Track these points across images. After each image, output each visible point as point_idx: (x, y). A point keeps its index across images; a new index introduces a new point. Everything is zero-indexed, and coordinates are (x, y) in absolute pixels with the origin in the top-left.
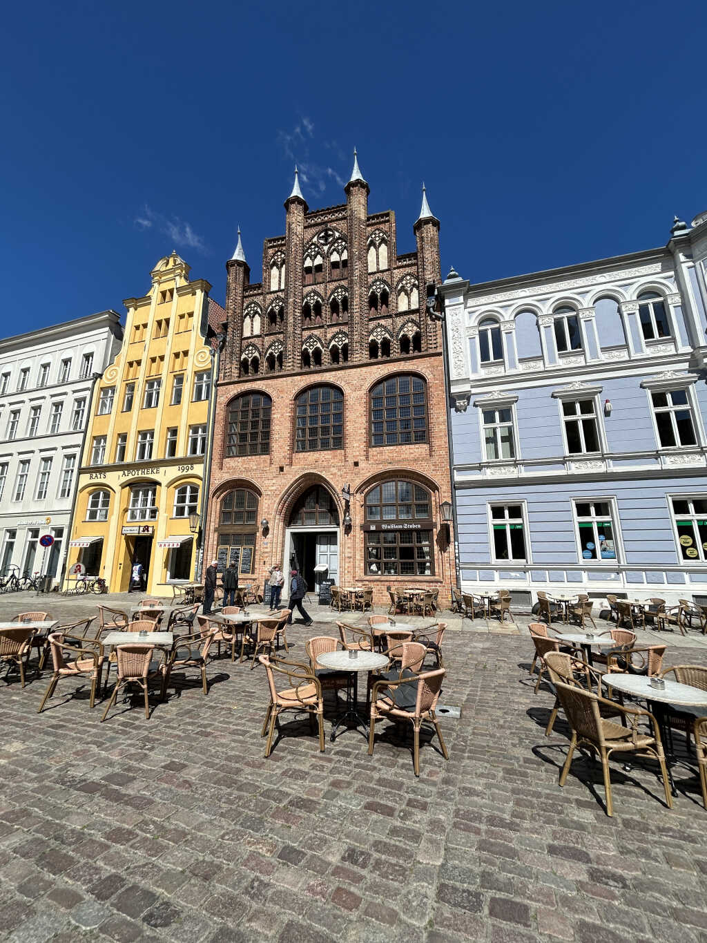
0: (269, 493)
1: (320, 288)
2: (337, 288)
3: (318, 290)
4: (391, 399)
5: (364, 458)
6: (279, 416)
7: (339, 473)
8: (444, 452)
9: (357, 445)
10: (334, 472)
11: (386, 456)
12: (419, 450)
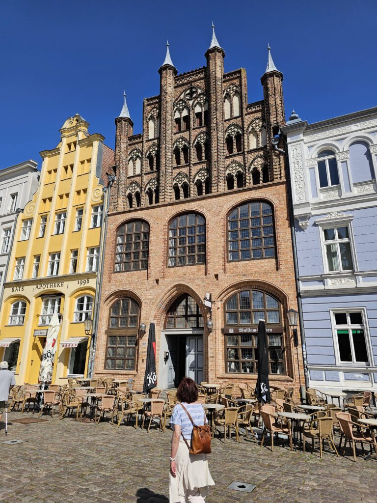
0: (147, 301)
1: (187, 135)
2: (200, 134)
3: (185, 136)
4: (245, 222)
5: (222, 271)
6: (155, 238)
7: (203, 285)
8: (290, 266)
9: (217, 260)
10: (198, 283)
11: (241, 269)
12: (269, 264)
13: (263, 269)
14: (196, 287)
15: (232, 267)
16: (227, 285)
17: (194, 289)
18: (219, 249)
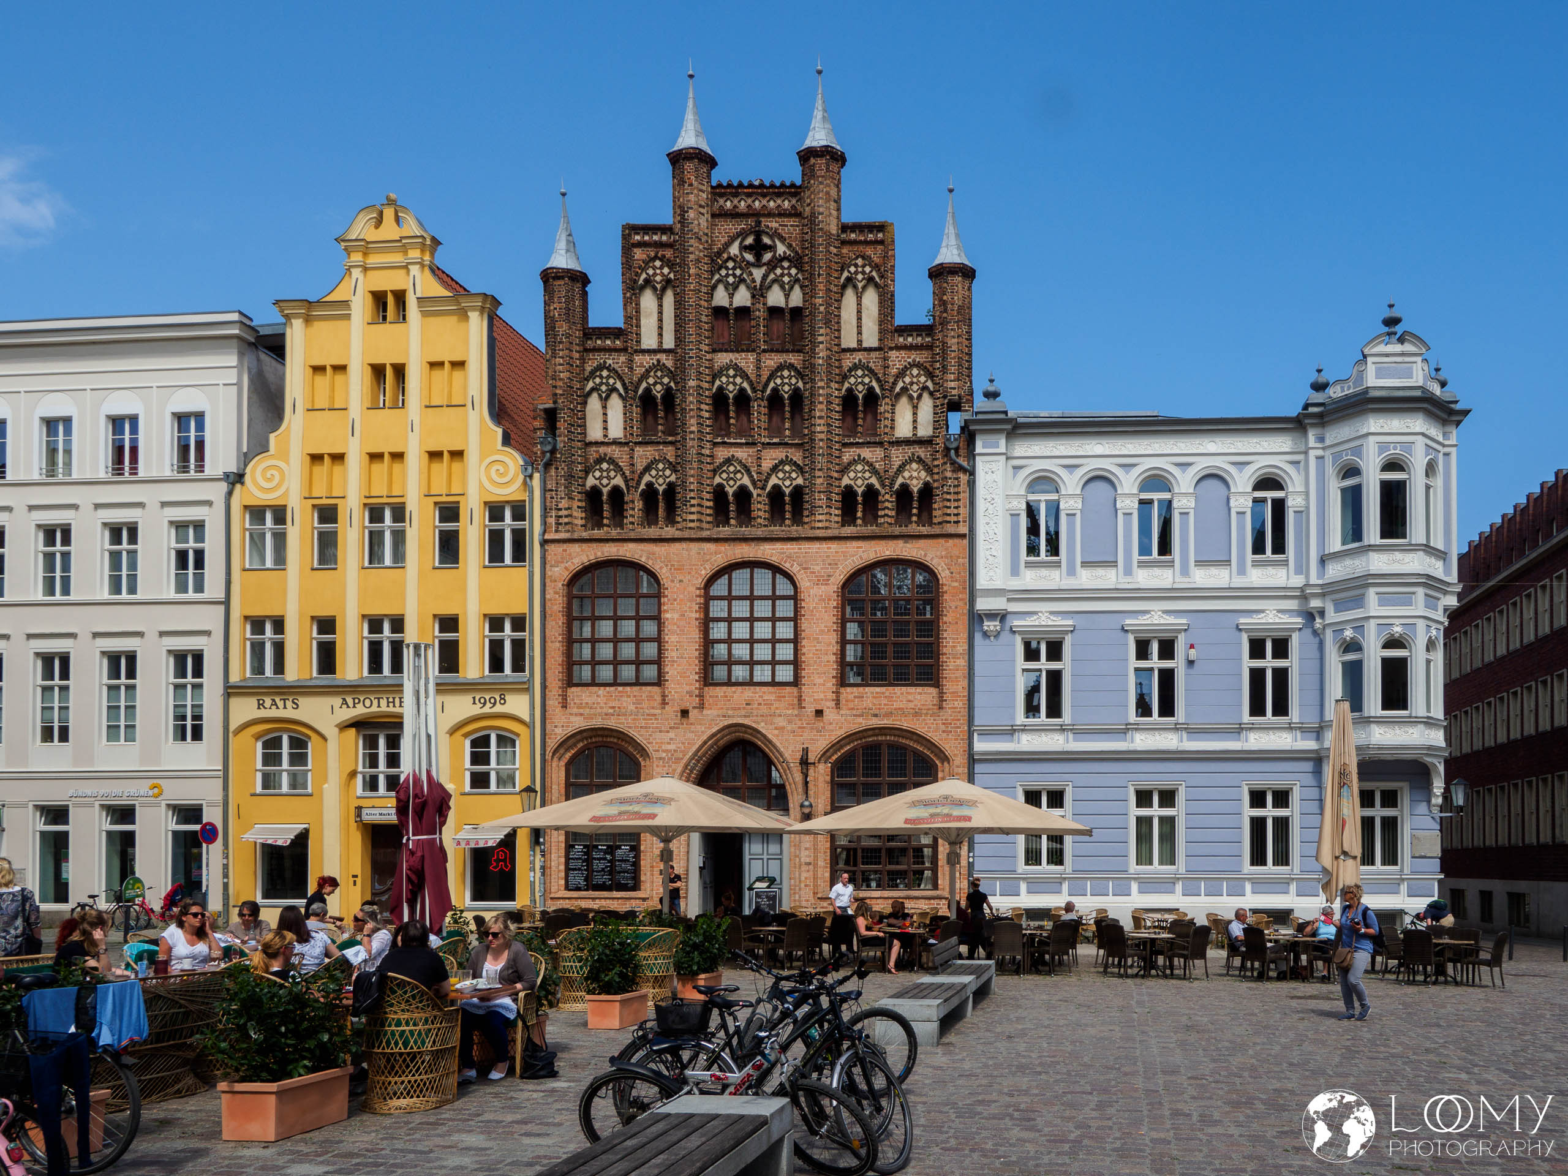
0: (663, 756)
1: (746, 361)
2: (780, 368)
3: (742, 364)
4: (880, 603)
5: (833, 704)
6: (676, 615)
7: (789, 728)
8: (960, 704)
9: (821, 681)
10: (781, 724)
11: (868, 702)
12: (923, 697)
13: (911, 705)
14: (776, 732)
15: (851, 697)
16: (841, 733)
17: (770, 736)
18: (825, 658)
